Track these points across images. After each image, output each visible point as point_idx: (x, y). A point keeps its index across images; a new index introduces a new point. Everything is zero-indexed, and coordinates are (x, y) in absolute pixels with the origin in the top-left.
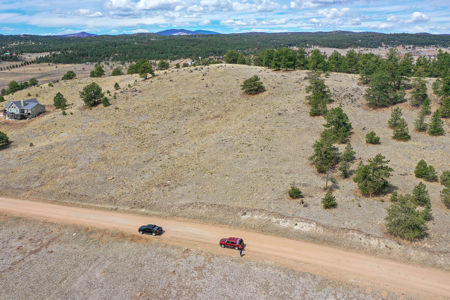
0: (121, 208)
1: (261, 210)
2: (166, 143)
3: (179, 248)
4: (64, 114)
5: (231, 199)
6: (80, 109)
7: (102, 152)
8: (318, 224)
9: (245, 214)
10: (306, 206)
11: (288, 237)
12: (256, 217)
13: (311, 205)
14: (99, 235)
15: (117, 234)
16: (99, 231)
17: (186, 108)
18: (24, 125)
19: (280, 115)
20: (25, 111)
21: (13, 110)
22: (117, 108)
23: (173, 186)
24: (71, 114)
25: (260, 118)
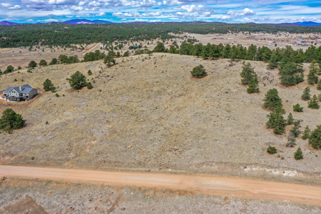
0: (152, 170)
1: (256, 164)
2: (155, 117)
3: (219, 197)
4: (57, 96)
5: (230, 157)
6: (68, 91)
7: (110, 126)
8: (298, 171)
9: (246, 167)
10: (283, 159)
11: (283, 182)
12: (254, 169)
13: (286, 158)
14: (151, 192)
15: (166, 190)
16: (151, 189)
17: (155, 89)
18: (26, 106)
19: (227, 92)
20: (24, 95)
21: (13, 94)
22: (101, 91)
23: (180, 150)
24: (64, 96)
25: (214, 95)
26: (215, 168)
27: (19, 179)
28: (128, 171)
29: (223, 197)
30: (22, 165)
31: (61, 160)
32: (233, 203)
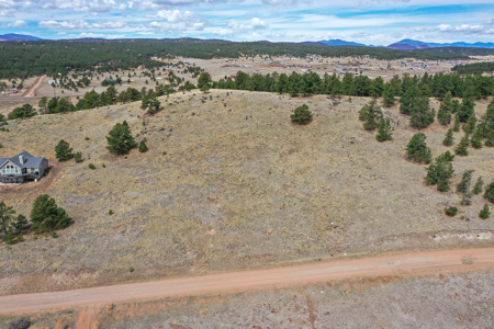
0: (323, 258)
2: (276, 185)
3: (431, 276)
4: (92, 167)
5: (410, 227)
6: (106, 158)
7: (219, 206)
9: (434, 237)
10: (468, 220)
12: (445, 237)
13: (470, 219)
14: (346, 286)
15: (363, 280)
19: (352, 143)
20: (29, 171)
21: (9, 172)
22: (165, 154)
23: (342, 226)
24: (104, 166)
25: (338, 148)
26: (400, 242)
27: (139, 304)
28: (292, 265)
29: (438, 275)
30: (119, 282)
31: (179, 265)
32: (452, 280)
